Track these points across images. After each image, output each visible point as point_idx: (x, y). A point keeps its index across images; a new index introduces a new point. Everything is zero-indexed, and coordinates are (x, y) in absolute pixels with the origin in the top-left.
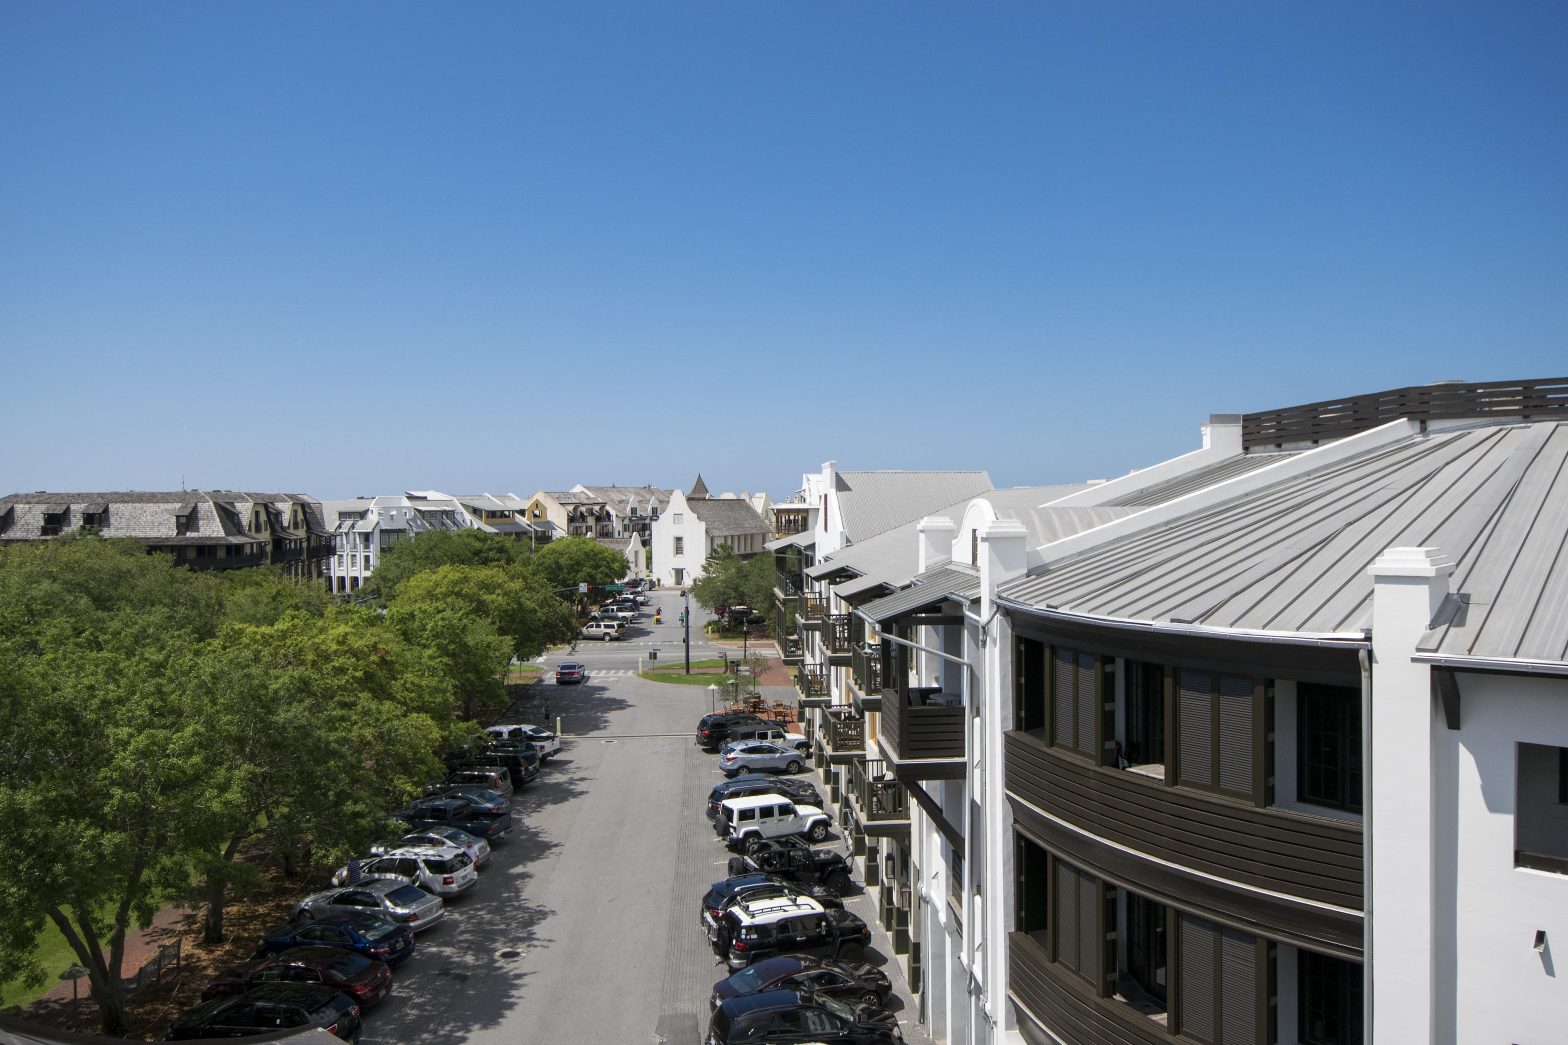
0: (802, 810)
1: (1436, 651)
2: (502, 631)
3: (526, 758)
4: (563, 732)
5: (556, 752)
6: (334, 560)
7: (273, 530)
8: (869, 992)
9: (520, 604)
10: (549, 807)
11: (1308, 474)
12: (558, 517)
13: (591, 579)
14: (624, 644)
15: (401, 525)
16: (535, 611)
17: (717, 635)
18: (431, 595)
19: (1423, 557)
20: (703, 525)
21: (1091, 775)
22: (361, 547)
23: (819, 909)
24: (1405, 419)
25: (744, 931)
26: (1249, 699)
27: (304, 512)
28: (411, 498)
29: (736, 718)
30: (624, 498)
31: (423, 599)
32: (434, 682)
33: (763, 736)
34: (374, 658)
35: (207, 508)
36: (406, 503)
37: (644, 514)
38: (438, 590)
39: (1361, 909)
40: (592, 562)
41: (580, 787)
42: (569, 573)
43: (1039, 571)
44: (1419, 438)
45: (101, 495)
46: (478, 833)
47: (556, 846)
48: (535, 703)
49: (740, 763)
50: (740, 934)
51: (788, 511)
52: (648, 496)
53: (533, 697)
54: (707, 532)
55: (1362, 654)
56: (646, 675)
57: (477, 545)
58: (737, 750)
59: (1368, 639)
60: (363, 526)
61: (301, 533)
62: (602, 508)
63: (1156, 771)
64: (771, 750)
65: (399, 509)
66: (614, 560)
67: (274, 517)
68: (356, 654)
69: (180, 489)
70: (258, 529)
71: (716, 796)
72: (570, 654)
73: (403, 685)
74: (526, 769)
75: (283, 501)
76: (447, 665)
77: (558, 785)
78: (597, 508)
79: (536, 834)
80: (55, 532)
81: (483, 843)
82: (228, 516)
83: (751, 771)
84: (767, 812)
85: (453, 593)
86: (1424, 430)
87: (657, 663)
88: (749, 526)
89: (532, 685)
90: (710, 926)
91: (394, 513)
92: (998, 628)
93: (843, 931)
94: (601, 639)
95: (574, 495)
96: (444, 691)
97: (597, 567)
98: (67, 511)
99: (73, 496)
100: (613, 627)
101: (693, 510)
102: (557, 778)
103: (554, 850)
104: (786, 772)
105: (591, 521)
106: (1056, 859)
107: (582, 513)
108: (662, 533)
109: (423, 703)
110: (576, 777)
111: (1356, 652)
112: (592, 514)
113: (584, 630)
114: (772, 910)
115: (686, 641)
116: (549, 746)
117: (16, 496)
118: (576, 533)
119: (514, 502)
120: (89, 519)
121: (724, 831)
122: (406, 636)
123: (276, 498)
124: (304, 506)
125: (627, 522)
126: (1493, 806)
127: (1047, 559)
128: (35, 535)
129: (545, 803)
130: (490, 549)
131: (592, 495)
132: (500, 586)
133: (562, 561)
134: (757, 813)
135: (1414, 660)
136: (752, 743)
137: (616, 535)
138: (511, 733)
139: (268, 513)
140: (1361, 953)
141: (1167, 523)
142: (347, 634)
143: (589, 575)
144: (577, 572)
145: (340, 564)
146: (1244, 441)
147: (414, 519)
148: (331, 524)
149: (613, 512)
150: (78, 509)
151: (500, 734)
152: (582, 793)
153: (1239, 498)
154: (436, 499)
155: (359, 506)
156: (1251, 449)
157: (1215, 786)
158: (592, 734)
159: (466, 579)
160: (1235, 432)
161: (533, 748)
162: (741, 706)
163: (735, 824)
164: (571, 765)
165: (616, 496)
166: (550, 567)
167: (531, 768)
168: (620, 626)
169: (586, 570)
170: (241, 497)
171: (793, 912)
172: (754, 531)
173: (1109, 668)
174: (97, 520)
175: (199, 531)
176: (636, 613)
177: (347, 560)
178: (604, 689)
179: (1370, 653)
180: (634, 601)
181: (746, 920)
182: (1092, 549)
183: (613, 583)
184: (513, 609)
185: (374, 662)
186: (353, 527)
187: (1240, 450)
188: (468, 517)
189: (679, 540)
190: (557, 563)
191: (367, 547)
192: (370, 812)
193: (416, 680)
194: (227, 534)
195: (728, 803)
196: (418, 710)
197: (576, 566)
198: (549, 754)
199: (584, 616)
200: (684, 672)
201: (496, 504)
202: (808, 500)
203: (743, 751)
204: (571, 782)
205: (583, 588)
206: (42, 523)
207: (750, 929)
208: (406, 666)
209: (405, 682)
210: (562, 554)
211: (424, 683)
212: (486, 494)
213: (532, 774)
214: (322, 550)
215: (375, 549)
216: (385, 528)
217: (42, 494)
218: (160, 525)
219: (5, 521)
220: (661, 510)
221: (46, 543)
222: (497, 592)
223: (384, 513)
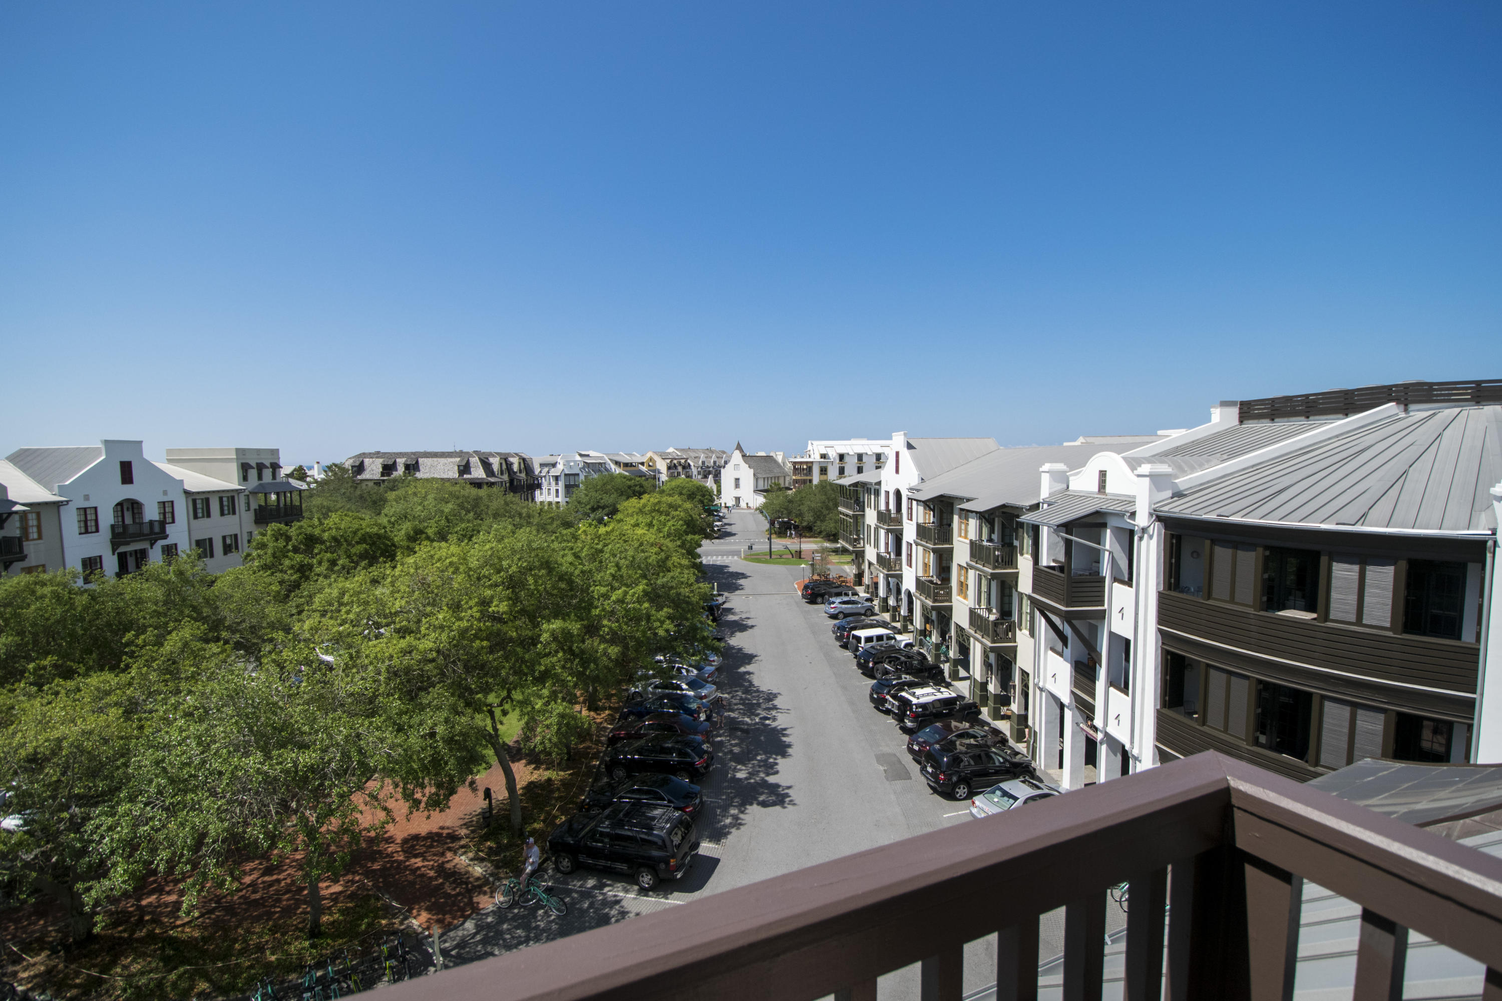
0: (898, 637)
5: (724, 603)
6: (537, 492)
7: (509, 475)
9: (691, 516)
11: (1337, 436)
12: (662, 466)
14: (722, 541)
15: (576, 471)
20: (752, 471)
21: (1252, 616)
22: (553, 483)
24: (1393, 404)
25: (913, 707)
26: (1390, 569)
27: (524, 463)
28: (581, 455)
29: (821, 584)
30: (696, 455)
33: (846, 594)
35: (475, 461)
36: (578, 458)
38: (647, 509)
39: (1474, 694)
41: (750, 623)
43: (1178, 495)
44: (1403, 415)
45: (414, 454)
51: (801, 463)
52: (710, 454)
54: (754, 476)
55: (1490, 543)
56: (745, 559)
57: (629, 483)
58: (834, 603)
59: (1494, 534)
60: (554, 472)
61: (523, 475)
62: (686, 460)
64: (853, 602)
65: (575, 461)
67: (509, 465)
69: (452, 450)
70: (502, 474)
71: (841, 629)
75: (513, 457)
77: (735, 621)
78: (683, 461)
80: (389, 475)
84: (879, 638)
85: (655, 510)
86: (1406, 410)
87: (753, 552)
88: (776, 472)
91: (572, 464)
92: (1156, 529)
93: (966, 706)
95: (669, 453)
97: (704, 496)
98: (395, 462)
99: (397, 454)
101: (746, 462)
102: (732, 617)
105: (680, 469)
106: (1209, 666)
107: (675, 464)
108: (727, 476)
111: (1485, 542)
112: (680, 465)
114: (926, 694)
117: (364, 454)
118: (672, 477)
119: (637, 458)
120: (407, 467)
121: (855, 649)
123: (509, 455)
124: (524, 460)
125: (700, 470)
127: (1182, 488)
128: (377, 477)
129: (736, 632)
130: (636, 485)
131: (679, 454)
134: (874, 639)
136: (846, 599)
137: (697, 477)
139: (506, 464)
141: (1253, 466)
145: (541, 494)
146: (1240, 417)
147: (584, 468)
148: (537, 470)
149: (692, 464)
150: (401, 462)
152: (752, 627)
154: (595, 455)
155: (551, 460)
156: (1250, 422)
157: (1358, 622)
160: (1235, 412)
163: (862, 645)
164: (737, 611)
165: (693, 454)
170: (492, 455)
171: (939, 696)
172: (780, 475)
174: (412, 468)
175: (470, 473)
176: (723, 523)
177: (545, 491)
178: (727, 567)
181: (915, 701)
182: (1208, 482)
183: (712, 505)
186: (548, 472)
187: (1236, 422)
188: (613, 466)
189: (737, 480)
191: (557, 484)
194: (487, 476)
195: (855, 633)
200: (768, 557)
201: (627, 459)
202: (812, 456)
203: (840, 603)
204: (743, 619)
206: (381, 470)
207: (916, 705)
212: (621, 453)
213: (720, 616)
214: (534, 485)
215: (561, 484)
216: (567, 472)
217: (378, 453)
218: (448, 470)
219: (360, 468)
220: (726, 463)
221: (384, 481)
222: (679, 510)
223: (567, 464)
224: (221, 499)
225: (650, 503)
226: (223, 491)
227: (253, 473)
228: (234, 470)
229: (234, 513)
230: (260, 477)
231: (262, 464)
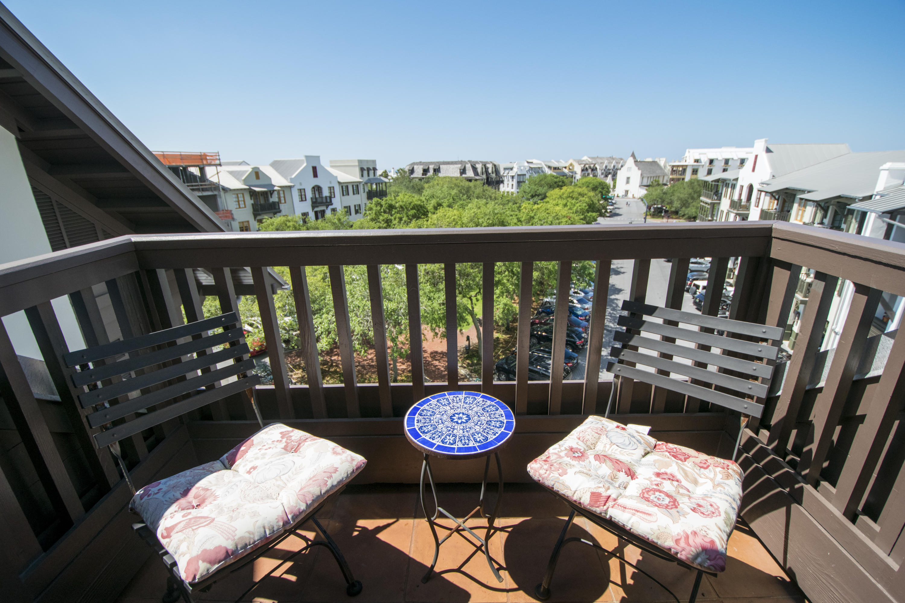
6: (501, 185)
7: (487, 175)
9: (592, 201)
12: (578, 169)
15: (524, 173)
20: (640, 172)
22: (510, 180)
27: (495, 168)
28: (528, 162)
30: (602, 161)
35: (468, 166)
36: (526, 164)
37: (610, 168)
38: (564, 195)
41: (622, 270)
45: (438, 162)
51: (678, 166)
52: (612, 161)
60: (512, 173)
61: (494, 175)
62: (594, 166)
65: (524, 166)
66: (605, 186)
67: (487, 169)
70: (483, 174)
75: (489, 163)
78: (592, 166)
80: (426, 175)
82: (474, 169)
85: (569, 197)
88: (658, 172)
91: (522, 168)
95: (584, 161)
97: (603, 189)
98: (429, 168)
99: (430, 163)
101: (636, 165)
105: (590, 171)
107: (586, 168)
108: (621, 176)
112: (590, 167)
117: (414, 163)
119: (562, 163)
120: (435, 170)
123: (487, 163)
124: (495, 166)
125: (603, 171)
128: (420, 176)
130: (560, 182)
131: (590, 160)
132: (586, 194)
139: (485, 168)
145: (503, 187)
147: (529, 170)
148: (502, 172)
149: (598, 167)
150: (431, 167)
152: (624, 273)
154: (537, 162)
155: (510, 166)
163: (700, 290)
165: (600, 161)
169: (600, 189)
170: (477, 162)
172: (660, 175)
174: (437, 171)
175: (466, 174)
177: (506, 184)
186: (508, 173)
188: (547, 169)
189: (628, 178)
191: (513, 180)
194: (475, 175)
201: (556, 165)
202: (688, 161)
206: (422, 172)
212: (553, 161)
214: (499, 182)
215: (515, 180)
216: (519, 173)
217: (421, 162)
218: (454, 171)
219: (412, 171)
220: (622, 166)
221: (423, 178)
222: (585, 196)
223: (519, 168)
224: (353, 186)
225: (567, 192)
226: (354, 182)
227: (366, 173)
228: (358, 171)
229: (359, 194)
230: (369, 176)
231: (369, 169)
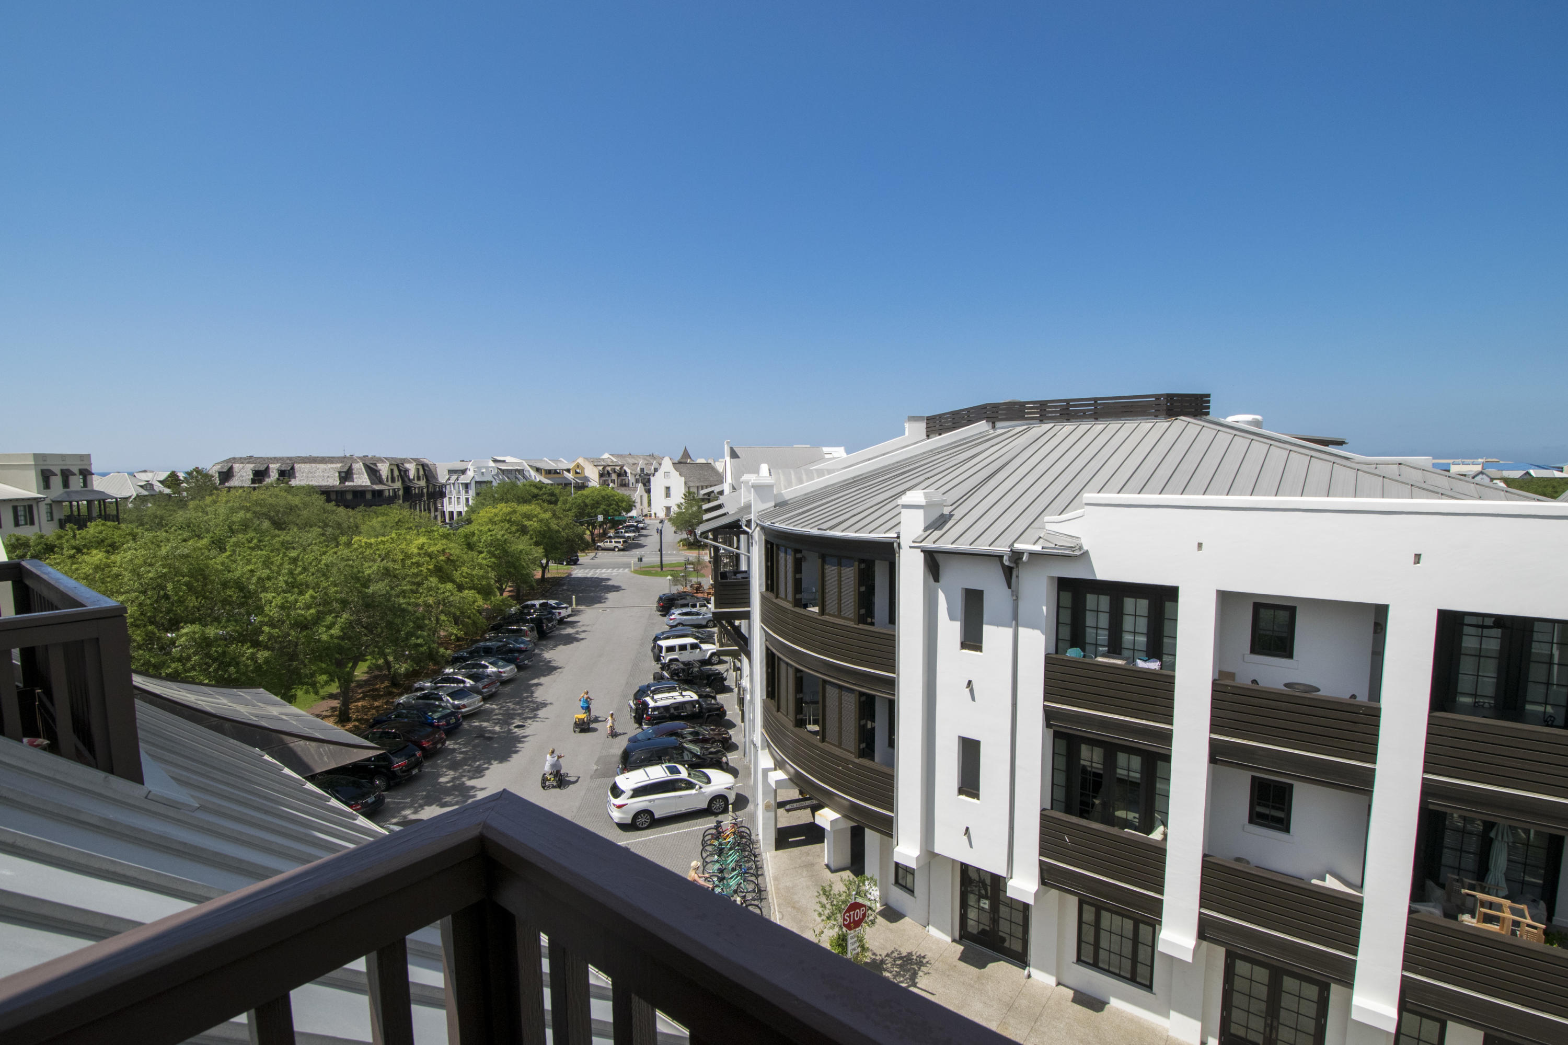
0: (704, 646)
1: (921, 542)
2: (537, 544)
3: (547, 619)
4: (577, 604)
5: (569, 616)
6: (446, 500)
7: (403, 481)
8: (716, 741)
9: (550, 527)
10: (561, 648)
12: (592, 474)
13: (606, 514)
14: (627, 553)
15: (489, 478)
16: (558, 531)
17: (686, 548)
18: (491, 521)
19: (922, 495)
20: (683, 479)
22: (463, 492)
23: (695, 697)
24: (984, 421)
25: (650, 710)
26: (852, 569)
27: (424, 470)
28: (495, 461)
29: (682, 596)
30: (636, 461)
31: (487, 524)
32: (482, 572)
33: (694, 606)
34: (442, 558)
35: (358, 467)
36: (492, 464)
37: (649, 472)
39: (894, 673)
40: (606, 502)
41: (582, 636)
42: (592, 509)
43: (781, 505)
44: (990, 431)
45: (290, 459)
46: (509, 661)
47: (560, 668)
48: (565, 588)
49: (678, 621)
50: (648, 711)
52: (652, 461)
53: (564, 585)
54: (685, 483)
55: (896, 544)
56: (636, 572)
57: (536, 491)
58: (676, 614)
59: (898, 537)
60: (464, 479)
61: (423, 483)
62: (621, 468)
63: (816, 609)
64: (698, 614)
65: (487, 468)
66: (623, 501)
67: (403, 473)
68: (430, 555)
69: (341, 454)
70: (393, 481)
71: (656, 639)
72: (592, 559)
73: (461, 574)
74: (547, 625)
75: (410, 462)
76: (495, 563)
77: (569, 635)
78: (618, 468)
79: (550, 662)
80: (260, 482)
81: (512, 666)
82: (372, 471)
83: (684, 625)
84: (683, 648)
86: (994, 427)
87: (642, 564)
88: (713, 480)
89: (563, 578)
90: (631, 707)
91: (484, 470)
92: (760, 535)
93: (709, 710)
94: (613, 550)
95: (603, 460)
96: (488, 578)
97: (609, 505)
98: (268, 468)
99: (271, 459)
100: (620, 542)
101: (677, 469)
102: (569, 631)
103: (558, 670)
104: (706, 626)
105: (614, 476)
106: (779, 658)
107: (608, 472)
108: (657, 484)
109: (474, 585)
110: (580, 630)
111: (894, 543)
112: (615, 472)
113: (601, 544)
114: (667, 698)
115: (661, 550)
116: (564, 613)
117: (234, 458)
118: (605, 484)
119: (564, 464)
120: (282, 473)
121: (658, 659)
122: (470, 547)
123: (405, 460)
124: (423, 466)
125: (637, 477)
126: (952, 618)
127: (787, 498)
128: (247, 483)
129: (559, 645)
130: (545, 494)
131: (615, 460)
132: (536, 516)
133: (587, 501)
134: (677, 649)
135: (911, 547)
136: (685, 610)
137: (631, 485)
138: (541, 605)
139: (400, 471)
140: (894, 695)
142: (424, 543)
143: (604, 509)
144: (597, 508)
145: (450, 503)
146: (927, 431)
147: (497, 475)
148: (442, 478)
149: (628, 471)
150: (274, 467)
151: (534, 605)
152: (582, 639)
153: (894, 464)
154: (512, 461)
155: (461, 466)
156: (930, 436)
157: (839, 615)
158: (596, 606)
159: (514, 512)
160: (922, 426)
161: (554, 614)
162: (688, 589)
163: (663, 654)
164: (579, 624)
165: (631, 461)
166: (579, 505)
167: (550, 625)
168: (624, 542)
169: (603, 507)
170: (381, 460)
171: (680, 699)
172: (716, 483)
173: (799, 556)
174: (287, 475)
175: (353, 481)
176: (637, 534)
177: (454, 500)
178: (609, 579)
179: (899, 544)
180: (636, 527)
181: (652, 704)
183: (620, 514)
184: (544, 530)
185: (442, 560)
186: (457, 479)
187: (924, 435)
188: (533, 473)
189: (668, 488)
190: (584, 502)
191: (467, 492)
192: (426, 643)
193: (469, 571)
194: (372, 483)
195: (660, 643)
196: (470, 588)
197: (596, 504)
198: (564, 617)
199: (604, 536)
200: (659, 569)
201: (552, 465)
203: (680, 614)
204: (577, 633)
205: (600, 518)
206: (251, 476)
207: (654, 709)
208: (463, 563)
209: (462, 572)
210: (587, 497)
211: (474, 573)
212: (545, 459)
213: (551, 628)
214: (437, 493)
215: (472, 493)
216: (478, 480)
217: (251, 457)
218: (328, 477)
219: (227, 475)
220: (656, 470)
221: (255, 489)
222: (534, 519)
223: (478, 470)
224: (15, 509)
226: (17, 500)
227: (56, 482)
228: (32, 477)
229: (32, 523)
230: (66, 484)
231: (68, 470)
